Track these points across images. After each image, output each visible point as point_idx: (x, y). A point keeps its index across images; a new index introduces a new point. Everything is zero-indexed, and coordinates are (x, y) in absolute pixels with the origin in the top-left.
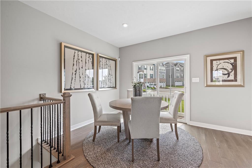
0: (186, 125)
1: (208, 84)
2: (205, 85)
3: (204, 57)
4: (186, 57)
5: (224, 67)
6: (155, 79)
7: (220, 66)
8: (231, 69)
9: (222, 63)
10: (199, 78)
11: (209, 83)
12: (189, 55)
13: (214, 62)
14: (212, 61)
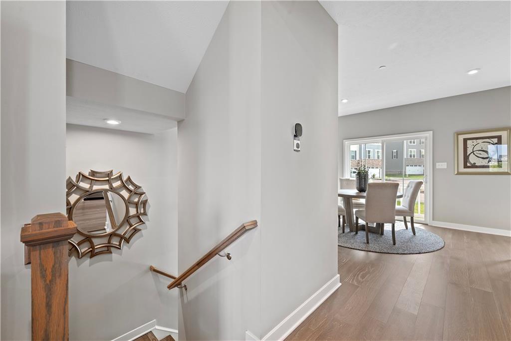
0: (426, 226)
1: (460, 171)
2: (456, 173)
3: (454, 135)
4: (428, 135)
5: (483, 149)
6: (361, 161)
7: (478, 148)
8: (493, 152)
9: (481, 144)
10: (446, 163)
11: (462, 169)
12: (432, 132)
13: (469, 142)
14: (465, 141)
